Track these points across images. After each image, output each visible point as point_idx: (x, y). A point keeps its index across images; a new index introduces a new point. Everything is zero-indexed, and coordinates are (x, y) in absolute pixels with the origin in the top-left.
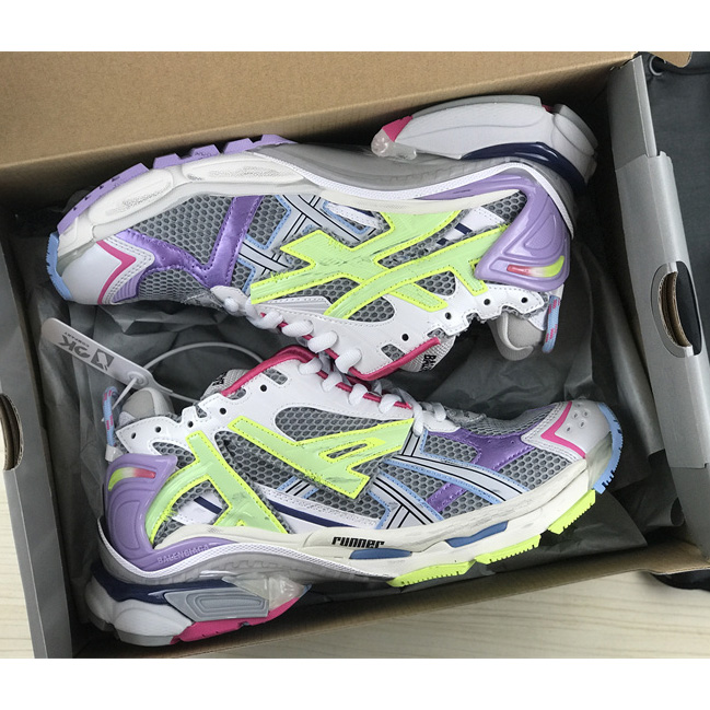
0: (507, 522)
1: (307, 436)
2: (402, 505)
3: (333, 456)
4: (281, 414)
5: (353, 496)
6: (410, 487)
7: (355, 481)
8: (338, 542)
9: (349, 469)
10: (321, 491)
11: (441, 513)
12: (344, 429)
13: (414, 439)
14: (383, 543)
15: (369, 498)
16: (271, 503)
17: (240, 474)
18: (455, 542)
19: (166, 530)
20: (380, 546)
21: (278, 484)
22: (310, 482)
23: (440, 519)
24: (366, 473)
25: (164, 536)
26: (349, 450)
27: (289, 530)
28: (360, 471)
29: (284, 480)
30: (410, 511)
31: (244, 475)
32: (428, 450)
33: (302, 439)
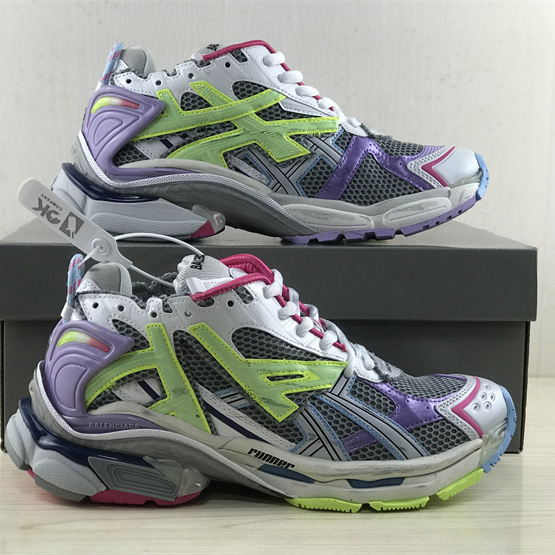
0: (404, 478)
1: (255, 355)
2: (319, 438)
3: (272, 379)
4: (238, 331)
5: (280, 419)
6: (330, 423)
7: (285, 407)
8: (253, 454)
9: (283, 394)
10: (252, 407)
11: (350, 454)
12: (288, 357)
13: (344, 380)
14: (293, 466)
15: (292, 425)
16: (206, 404)
17: (186, 372)
18: (355, 483)
19: (104, 399)
20: (290, 468)
21: (217, 389)
22: (245, 395)
23: (348, 460)
24: (297, 401)
25: (101, 404)
26: (286, 377)
27: (214, 431)
28: (292, 399)
29: (222, 388)
30: (324, 445)
31: (189, 374)
32: (353, 393)
33: (250, 357)
